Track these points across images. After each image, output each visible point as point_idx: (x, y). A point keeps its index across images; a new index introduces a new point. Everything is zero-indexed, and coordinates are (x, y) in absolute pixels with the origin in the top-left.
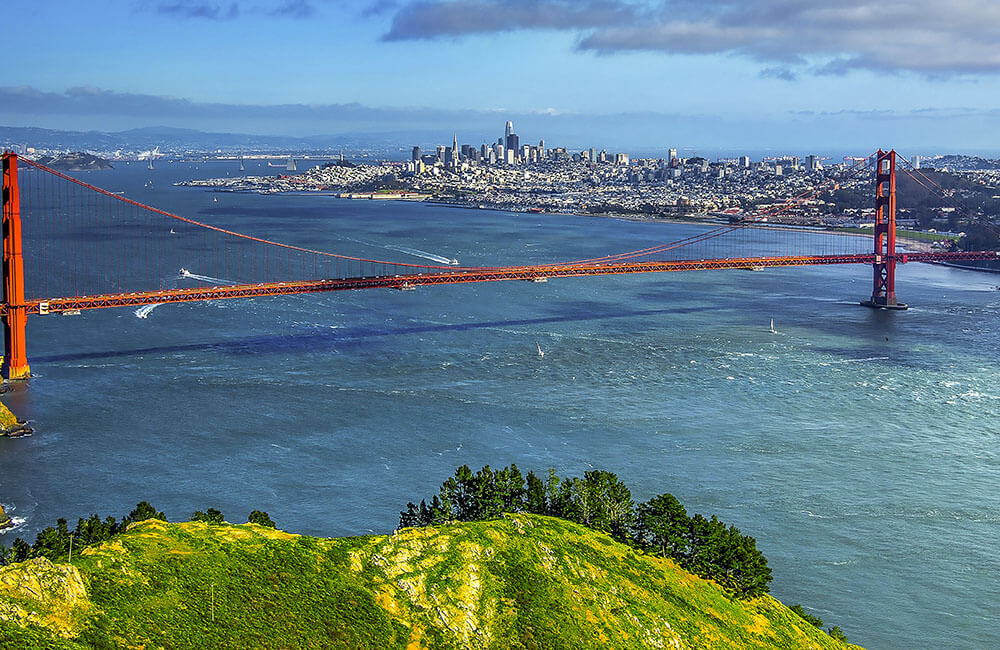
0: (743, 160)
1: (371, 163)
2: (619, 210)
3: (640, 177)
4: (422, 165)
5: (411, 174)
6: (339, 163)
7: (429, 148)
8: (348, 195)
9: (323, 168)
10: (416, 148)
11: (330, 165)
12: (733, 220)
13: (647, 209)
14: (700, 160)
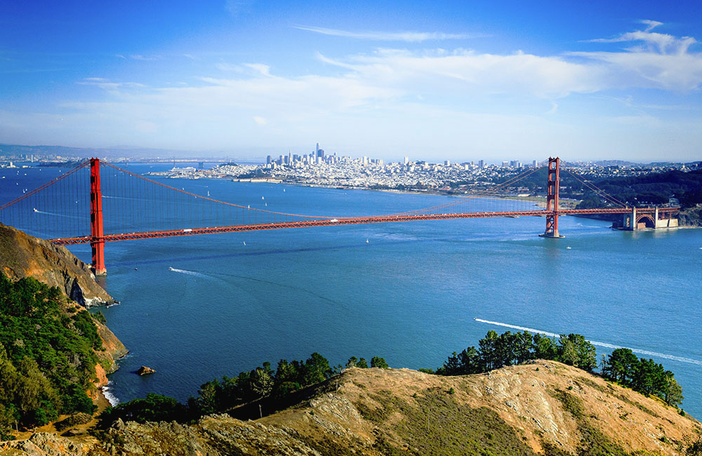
0: (446, 163)
1: (246, 163)
2: (387, 188)
3: (392, 171)
4: (275, 165)
5: (269, 170)
6: (229, 164)
7: (275, 157)
8: (237, 180)
9: (221, 166)
10: (269, 157)
11: (225, 165)
12: (450, 193)
13: (400, 187)
14: (423, 163)
